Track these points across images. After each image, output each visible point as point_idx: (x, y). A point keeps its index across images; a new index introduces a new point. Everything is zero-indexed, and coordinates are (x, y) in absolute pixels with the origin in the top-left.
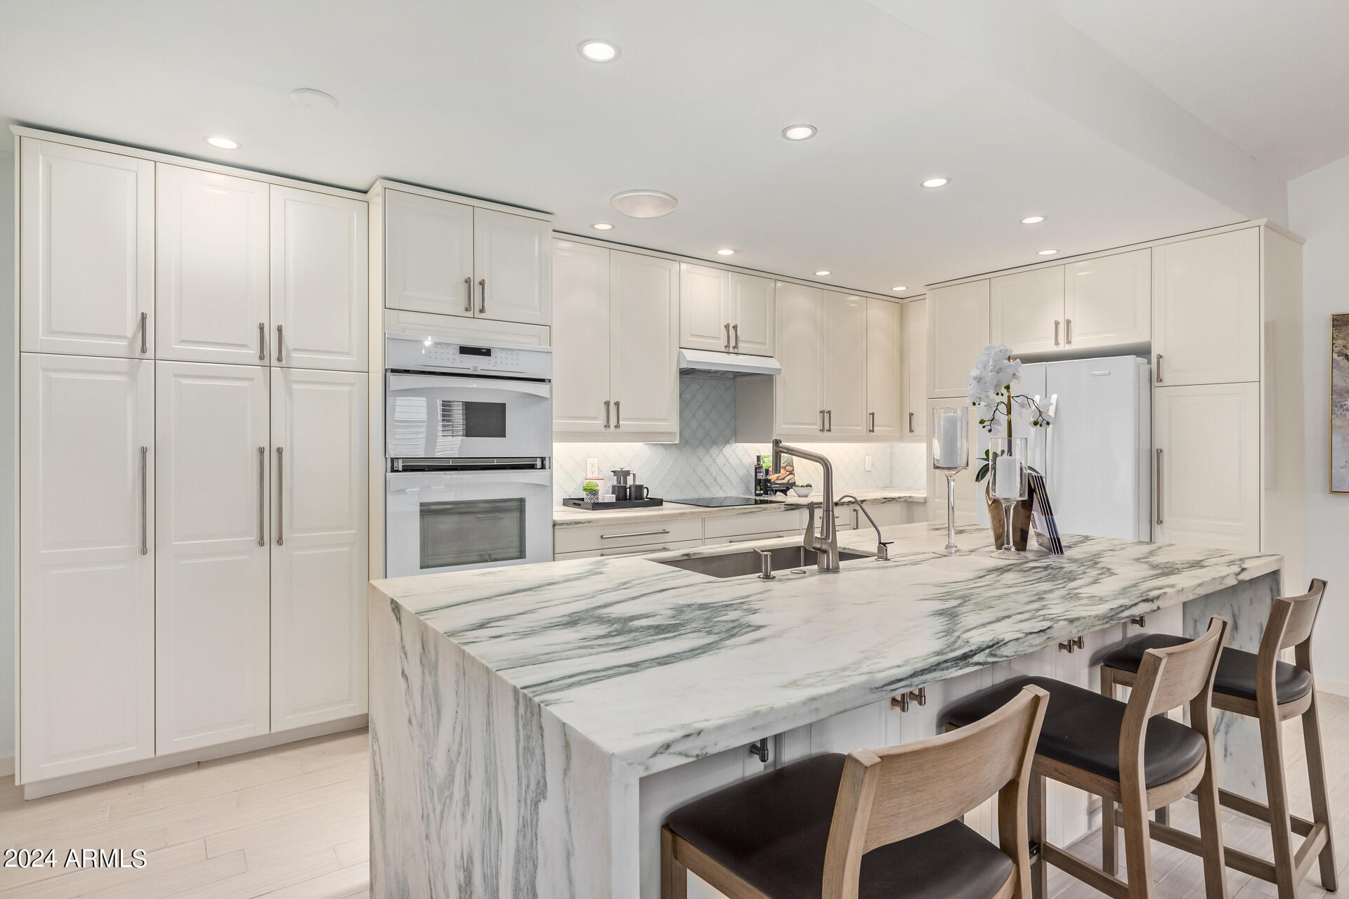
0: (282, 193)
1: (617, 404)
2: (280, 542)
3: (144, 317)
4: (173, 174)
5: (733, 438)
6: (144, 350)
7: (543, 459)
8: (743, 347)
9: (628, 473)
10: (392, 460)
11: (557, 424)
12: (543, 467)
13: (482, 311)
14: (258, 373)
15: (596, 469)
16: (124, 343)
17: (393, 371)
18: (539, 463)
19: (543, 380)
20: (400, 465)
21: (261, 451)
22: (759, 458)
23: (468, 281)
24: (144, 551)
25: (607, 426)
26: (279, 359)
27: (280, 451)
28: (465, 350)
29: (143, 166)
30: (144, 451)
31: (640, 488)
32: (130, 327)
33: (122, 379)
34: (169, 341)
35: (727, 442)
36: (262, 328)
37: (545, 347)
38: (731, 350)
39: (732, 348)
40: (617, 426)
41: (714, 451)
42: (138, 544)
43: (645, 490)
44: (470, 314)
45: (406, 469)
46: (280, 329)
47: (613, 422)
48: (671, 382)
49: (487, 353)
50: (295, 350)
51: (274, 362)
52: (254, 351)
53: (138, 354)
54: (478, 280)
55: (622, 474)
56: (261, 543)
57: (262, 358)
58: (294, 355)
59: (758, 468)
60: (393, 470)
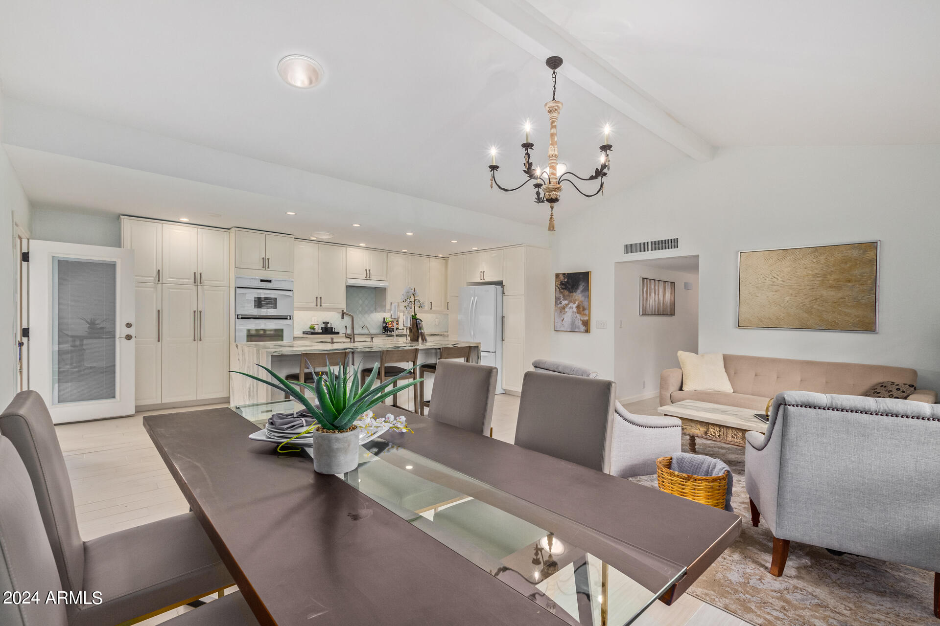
0: (201, 230)
1: (321, 298)
2: (200, 340)
3: (159, 271)
4: (167, 227)
5: (375, 311)
6: (159, 281)
7: (290, 316)
8: (372, 278)
9: (328, 323)
10: (238, 315)
11: (296, 305)
12: (290, 319)
13: (268, 268)
14: (194, 287)
15: (316, 321)
16: (153, 279)
17: (238, 287)
18: (289, 318)
19: (290, 290)
20: (240, 317)
21: (195, 312)
22: (384, 318)
23: (263, 258)
24: (159, 341)
25: (317, 306)
26: (200, 283)
27: (200, 312)
28: (262, 281)
29: (158, 225)
30: (159, 311)
31: (332, 328)
32: (155, 274)
33: (152, 289)
34: (166, 278)
35: (372, 312)
36: (195, 273)
37: (291, 280)
38: (368, 278)
39: (368, 276)
40: (321, 306)
41: (366, 316)
42: (157, 339)
43: (334, 329)
44: (264, 269)
45: (242, 318)
46: (201, 274)
47: (319, 304)
48: (343, 290)
49: (270, 281)
50: (206, 280)
51: (199, 284)
52: (193, 280)
53: (157, 282)
54: (267, 258)
55: (326, 323)
56: (195, 340)
57: (195, 282)
58: (206, 282)
59: (384, 322)
60: (238, 318)
